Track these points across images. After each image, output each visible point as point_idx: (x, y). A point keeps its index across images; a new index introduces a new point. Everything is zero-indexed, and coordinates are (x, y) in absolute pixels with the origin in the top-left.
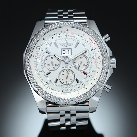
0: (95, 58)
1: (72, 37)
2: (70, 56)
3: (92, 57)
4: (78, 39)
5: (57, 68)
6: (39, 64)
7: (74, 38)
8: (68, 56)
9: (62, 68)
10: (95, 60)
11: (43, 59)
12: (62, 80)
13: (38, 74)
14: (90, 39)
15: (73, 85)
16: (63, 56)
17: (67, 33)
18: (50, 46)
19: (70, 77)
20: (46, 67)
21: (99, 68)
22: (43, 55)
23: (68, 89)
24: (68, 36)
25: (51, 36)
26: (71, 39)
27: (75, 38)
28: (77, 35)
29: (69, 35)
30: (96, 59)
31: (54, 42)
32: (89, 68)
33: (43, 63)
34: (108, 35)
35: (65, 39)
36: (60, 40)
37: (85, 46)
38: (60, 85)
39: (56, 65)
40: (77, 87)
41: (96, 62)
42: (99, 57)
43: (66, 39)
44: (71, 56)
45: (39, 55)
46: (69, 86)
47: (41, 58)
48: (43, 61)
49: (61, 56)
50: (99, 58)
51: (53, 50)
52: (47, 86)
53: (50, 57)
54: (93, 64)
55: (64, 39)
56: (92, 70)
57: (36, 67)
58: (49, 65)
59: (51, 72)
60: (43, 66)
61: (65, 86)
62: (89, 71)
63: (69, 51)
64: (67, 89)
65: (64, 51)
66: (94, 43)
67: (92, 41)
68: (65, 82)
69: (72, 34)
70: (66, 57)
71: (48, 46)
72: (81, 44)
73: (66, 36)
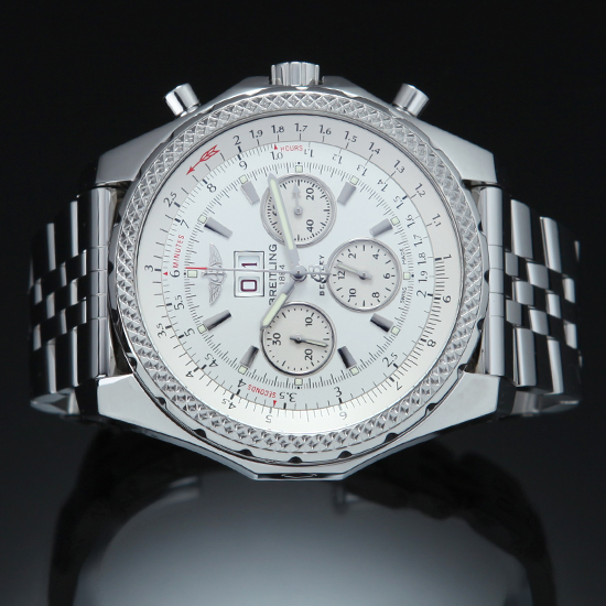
0: (279, 150)
1: (184, 247)
2: (267, 257)
3: (276, 162)
4: (192, 222)
5: (322, 319)
6: (304, 397)
7: (186, 241)
8: (269, 267)
9: (322, 294)
10: (288, 149)
11: (282, 378)
12: (375, 295)
13: (349, 404)
14: (191, 170)
15: (402, 246)
16: (267, 289)
17: (164, 271)
18: (222, 349)
19: (363, 260)
20: (317, 365)
21: (324, 130)
22: (264, 380)
23: (417, 270)
24: (176, 265)
25: (176, 341)
26: (190, 251)
27: (187, 233)
28: (173, 227)
29: (172, 260)
30: (284, 145)
31: (202, 329)
32: (324, 178)
33: (298, 382)
35: (192, 281)
36: (195, 301)
37: (225, 193)
38: (402, 305)
39: (309, 324)
40: (409, 233)
42: (277, 129)
43: (190, 274)
44: (268, 252)
46: (404, 268)
47: (277, 390)
48: (292, 379)
49: (267, 297)
50: (281, 128)
52: (404, 366)
53: (272, 347)
55: (188, 285)
56: (335, 164)
58: (308, 355)
59: (338, 347)
60: (315, 378)
61: (405, 284)
62: (337, 178)
63: (244, 265)
65: (247, 285)
66: (214, 151)
67: (201, 160)
68: (389, 283)
69: (167, 248)
70: (272, 277)
71: (224, 356)
72: (216, 208)
73: (177, 274)
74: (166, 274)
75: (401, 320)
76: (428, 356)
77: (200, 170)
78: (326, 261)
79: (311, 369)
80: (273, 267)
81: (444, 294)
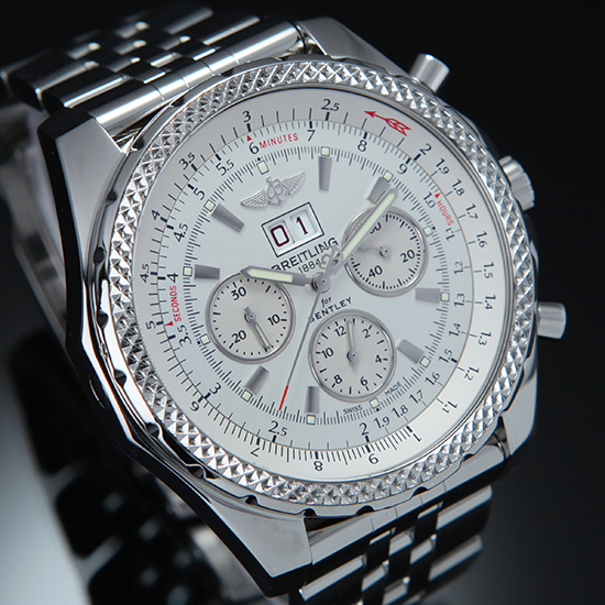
0: (437, 200)
1: (287, 145)
2: (320, 241)
3: (423, 203)
4: (317, 141)
5: (285, 333)
6: (191, 353)
7: (294, 144)
8: (312, 247)
10: (443, 209)
11: (200, 319)
12: (338, 378)
13: (209, 407)
14: (372, 114)
15: (403, 382)
16: (286, 258)
17: (250, 134)
18: (199, 239)
19: (369, 348)
20: (233, 351)
21: (482, 238)
22: (189, 300)
23: (386, 412)
24: (263, 145)
25: (183, 183)
26: (285, 153)
27: (303, 141)
28: (302, 123)
29: (267, 137)
30: (445, 203)
31: (210, 205)
32: (434, 264)
33: (205, 339)
34: (429, 58)
35: (255, 170)
36: (236, 184)
37: (365, 163)
38: (341, 414)
39: (272, 321)
40: (421, 383)
41: (453, 218)
42: (458, 187)
43: (262, 165)
44: (325, 239)
45: (166, 307)
46: (382, 397)
47: (185, 320)
48: (204, 330)
49: (278, 262)
50: (461, 192)
51: (226, 251)
52: (279, 447)
53: (228, 292)
54: (442, 234)
55: (248, 168)
56: (452, 268)
57: (183, 376)
58: (239, 336)
59: (264, 365)
60: (218, 356)
61: (365, 405)
62: (439, 277)
63: (299, 219)
64: (380, 416)
65: (279, 233)
66: (404, 129)
67: (387, 120)
68: (358, 387)
69: (277, 126)
70: (302, 257)
71: (192, 243)
72: (344, 161)
73: (255, 150)
74: (249, 139)
75: (325, 421)
76: (303, 469)
77: (375, 125)
78: (349, 306)
79: (226, 346)
80: (313, 252)
81: (376, 454)
